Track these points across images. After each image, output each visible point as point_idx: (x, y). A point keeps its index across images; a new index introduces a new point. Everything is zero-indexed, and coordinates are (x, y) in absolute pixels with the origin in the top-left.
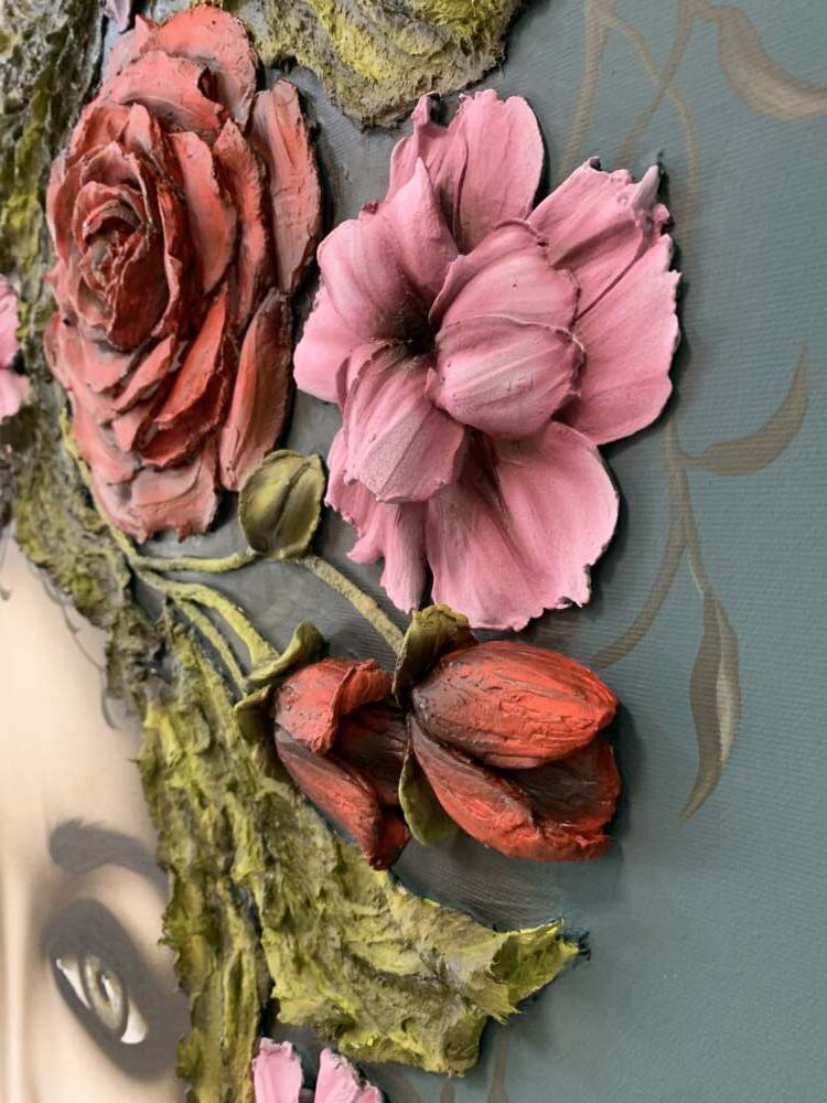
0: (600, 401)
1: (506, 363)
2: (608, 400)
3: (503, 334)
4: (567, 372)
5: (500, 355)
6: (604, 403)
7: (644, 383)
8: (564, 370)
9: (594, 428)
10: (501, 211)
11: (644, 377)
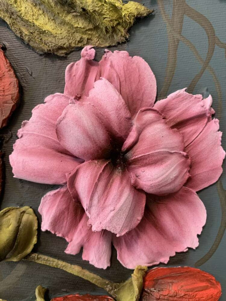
0: (198, 177)
1: (170, 168)
2: (201, 176)
3: (166, 157)
4: (187, 169)
5: (167, 166)
6: (199, 177)
7: (214, 170)
8: (186, 168)
9: (194, 186)
10: (141, 103)
11: (214, 168)
